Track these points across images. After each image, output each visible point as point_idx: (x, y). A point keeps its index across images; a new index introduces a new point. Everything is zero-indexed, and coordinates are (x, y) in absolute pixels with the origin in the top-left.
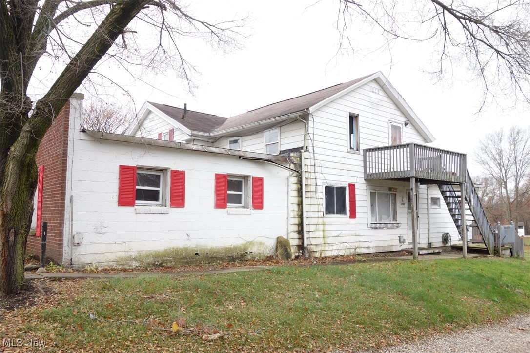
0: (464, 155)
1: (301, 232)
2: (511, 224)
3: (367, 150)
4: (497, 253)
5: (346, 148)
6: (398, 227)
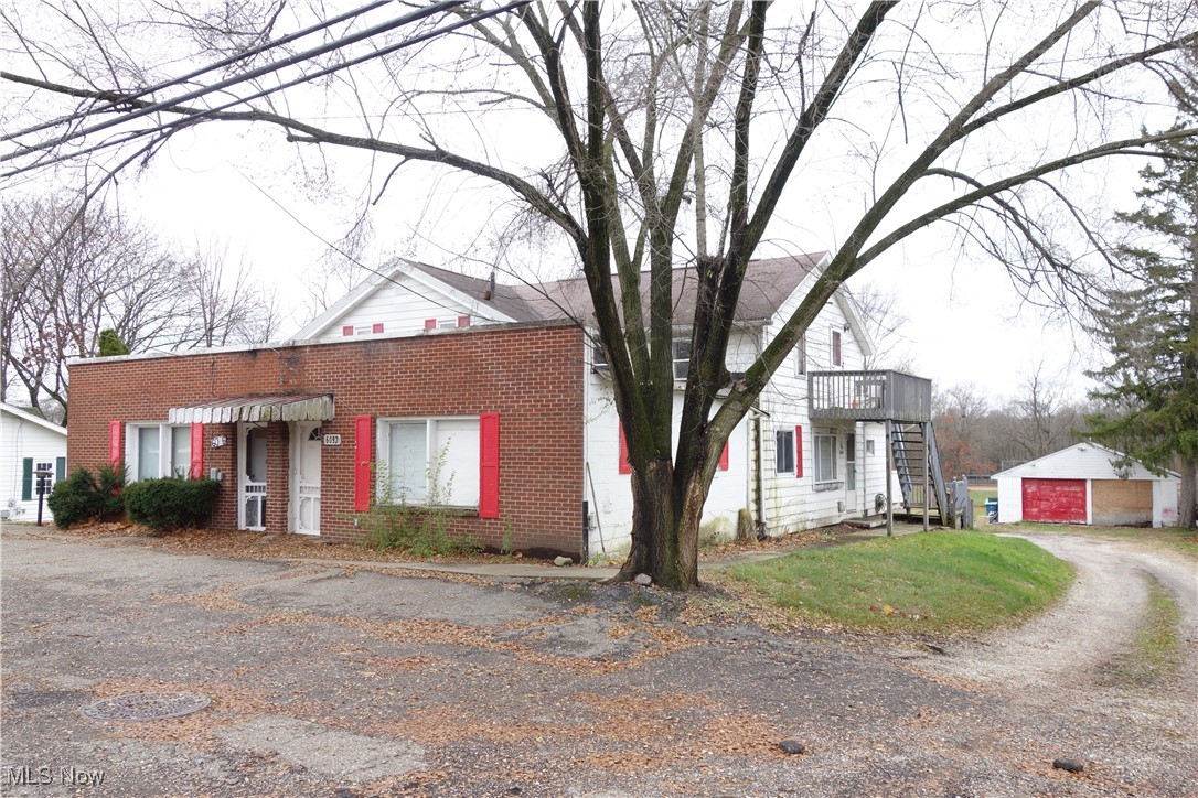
0: (930, 381)
1: (758, 501)
2: (962, 479)
3: (814, 374)
4: (951, 523)
5: (793, 372)
6: (837, 488)
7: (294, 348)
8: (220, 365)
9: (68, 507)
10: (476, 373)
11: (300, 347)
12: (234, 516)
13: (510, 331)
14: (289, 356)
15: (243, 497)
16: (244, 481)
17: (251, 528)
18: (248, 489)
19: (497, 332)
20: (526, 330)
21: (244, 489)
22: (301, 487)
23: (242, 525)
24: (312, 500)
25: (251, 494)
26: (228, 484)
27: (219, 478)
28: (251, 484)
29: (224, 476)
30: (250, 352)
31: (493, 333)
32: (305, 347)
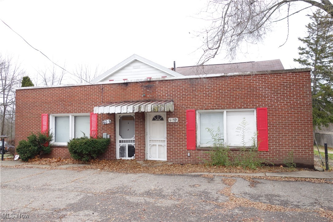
7: (150, 82)
8: (106, 89)
9: (30, 152)
10: (253, 91)
11: (153, 81)
12: (115, 153)
13: (271, 74)
14: (146, 85)
15: (118, 146)
16: (119, 138)
17: (123, 158)
18: (120, 141)
19: (264, 74)
20: (280, 73)
21: (119, 141)
22: (150, 140)
23: (118, 157)
24: (157, 146)
25: (122, 144)
26: (112, 140)
27: (108, 137)
28: (122, 139)
29: (110, 136)
30: (124, 83)
31: (262, 74)
32: (156, 81)
